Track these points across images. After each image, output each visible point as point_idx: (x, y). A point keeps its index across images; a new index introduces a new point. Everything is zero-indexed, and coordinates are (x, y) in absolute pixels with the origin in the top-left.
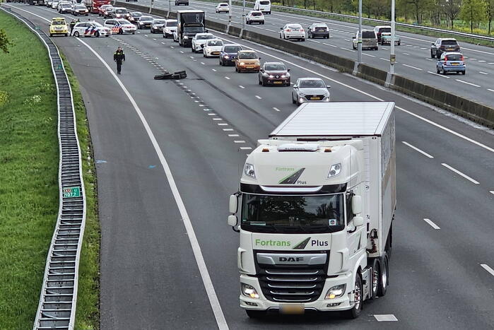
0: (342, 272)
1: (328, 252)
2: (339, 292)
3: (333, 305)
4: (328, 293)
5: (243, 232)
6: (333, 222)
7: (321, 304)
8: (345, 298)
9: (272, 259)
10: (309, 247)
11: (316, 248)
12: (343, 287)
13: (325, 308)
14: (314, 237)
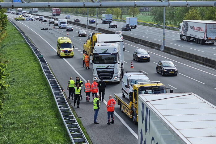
0: (117, 73)
1: (114, 68)
2: (117, 77)
3: (115, 80)
4: (114, 78)
5: (94, 64)
6: (115, 61)
7: (112, 80)
8: (118, 79)
9: (101, 70)
10: (109, 67)
11: (111, 67)
12: (117, 76)
13: (113, 81)
14: (110, 65)
